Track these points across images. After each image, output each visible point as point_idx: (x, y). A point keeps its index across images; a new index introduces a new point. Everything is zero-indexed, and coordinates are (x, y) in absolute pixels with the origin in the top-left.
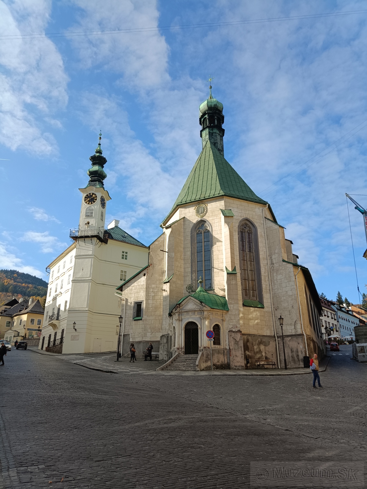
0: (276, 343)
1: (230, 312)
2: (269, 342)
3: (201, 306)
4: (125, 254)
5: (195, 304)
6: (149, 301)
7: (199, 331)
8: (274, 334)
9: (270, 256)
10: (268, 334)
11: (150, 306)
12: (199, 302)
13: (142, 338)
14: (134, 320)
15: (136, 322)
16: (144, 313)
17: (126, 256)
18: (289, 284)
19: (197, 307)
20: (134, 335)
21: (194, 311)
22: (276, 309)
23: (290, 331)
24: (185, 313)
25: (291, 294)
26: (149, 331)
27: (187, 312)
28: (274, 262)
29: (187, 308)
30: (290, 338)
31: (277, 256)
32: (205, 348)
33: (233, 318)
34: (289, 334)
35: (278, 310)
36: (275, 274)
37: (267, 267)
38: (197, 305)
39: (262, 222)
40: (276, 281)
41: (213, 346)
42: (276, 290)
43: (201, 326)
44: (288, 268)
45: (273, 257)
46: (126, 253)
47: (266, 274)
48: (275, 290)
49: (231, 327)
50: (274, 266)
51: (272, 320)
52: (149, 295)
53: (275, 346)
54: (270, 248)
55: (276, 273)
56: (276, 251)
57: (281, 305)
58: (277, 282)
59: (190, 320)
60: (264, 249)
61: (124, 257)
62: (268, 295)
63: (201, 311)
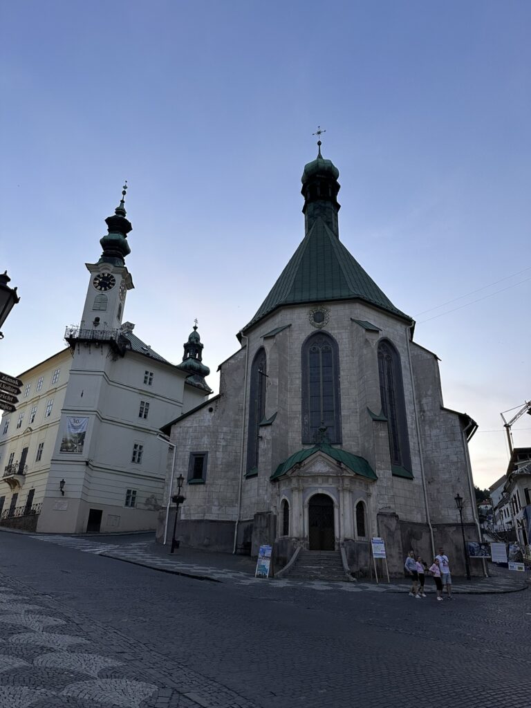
0: (431, 535)
1: (378, 483)
2: (421, 534)
3: (339, 469)
4: (149, 376)
5: (329, 465)
6: (217, 453)
7: (336, 510)
8: (427, 520)
9: (419, 398)
10: (420, 521)
11: (219, 463)
12: (335, 462)
13: (202, 515)
14: (190, 484)
15: (193, 487)
16: (208, 472)
17: (150, 379)
18: (452, 444)
19: (331, 470)
20: (189, 510)
21: (326, 477)
22: (429, 482)
23: (455, 517)
24: (310, 480)
25: (455, 460)
26: (216, 503)
27: (315, 477)
28: (426, 409)
29: (313, 470)
30: (454, 528)
31: (430, 400)
32: (346, 540)
33: (383, 492)
34: (451, 522)
35: (432, 484)
36: (427, 428)
37: (414, 415)
38: (332, 468)
39: (406, 346)
40: (428, 439)
41: (357, 538)
42: (430, 452)
43: (339, 502)
44: (450, 420)
45: (424, 401)
46: (151, 374)
47: (414, 426)
48: (427, 453)
49: (380, 506)
50: (425, 414)
51: (423, 499)
52: (218, 443)
53: (429, 541)
54: (418, 387)
55: (430, 427)
56: (429, 393)
57: (438, 476)
58: (431, 439)
59: (320, 491)
60: (410, 387)
61: (148, 381)
62: (417, 458)
63: (339, 478)
